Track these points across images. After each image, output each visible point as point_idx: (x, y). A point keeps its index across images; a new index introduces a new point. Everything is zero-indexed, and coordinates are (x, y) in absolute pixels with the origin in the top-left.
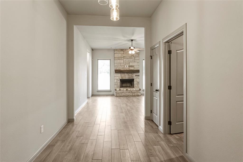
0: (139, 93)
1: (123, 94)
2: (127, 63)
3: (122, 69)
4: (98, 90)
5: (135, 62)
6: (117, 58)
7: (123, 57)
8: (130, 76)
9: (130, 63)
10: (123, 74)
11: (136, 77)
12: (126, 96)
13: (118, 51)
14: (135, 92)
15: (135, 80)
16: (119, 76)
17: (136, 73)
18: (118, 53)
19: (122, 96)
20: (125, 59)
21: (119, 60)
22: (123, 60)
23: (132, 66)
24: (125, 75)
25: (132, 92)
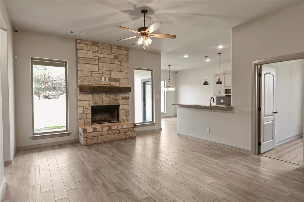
0: (133, 133)
1: (101, 139)
2: (105, 72)
3: (96, 85)
4: (34, 134)
5: (121, 71)
6: (84, 60)
7: (97, 58)
8: (111, 100)
9: (111, 72)
10: (99, 95)
11: (123, 100)
12: (109, 140)
13: (87, 44)
14: (126, 132)
15: (121, 107)
16: (89, 100)
17: (123, 94)
18: (86, 48)
19: (99, 142)
20: (101, 64)
21: (87, 65)
22: (97, 66)
23: (115, 80)
24: (103, 98)
25: (120, 133)
